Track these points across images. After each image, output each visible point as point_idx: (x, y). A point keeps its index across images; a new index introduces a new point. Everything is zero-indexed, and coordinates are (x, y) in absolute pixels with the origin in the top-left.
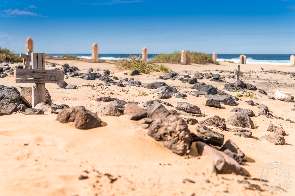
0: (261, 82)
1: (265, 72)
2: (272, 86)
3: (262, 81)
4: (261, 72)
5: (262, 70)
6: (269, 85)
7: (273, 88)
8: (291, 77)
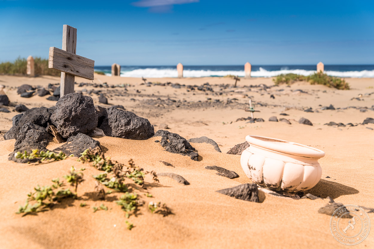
0: (145, 100)
1: (148, 85)
2: (166, 108)
3: (146, 98)
4: (143, 84)
5: (143, 82)
6: (161, 106)
7: (168, 111)
8: (188, 91)
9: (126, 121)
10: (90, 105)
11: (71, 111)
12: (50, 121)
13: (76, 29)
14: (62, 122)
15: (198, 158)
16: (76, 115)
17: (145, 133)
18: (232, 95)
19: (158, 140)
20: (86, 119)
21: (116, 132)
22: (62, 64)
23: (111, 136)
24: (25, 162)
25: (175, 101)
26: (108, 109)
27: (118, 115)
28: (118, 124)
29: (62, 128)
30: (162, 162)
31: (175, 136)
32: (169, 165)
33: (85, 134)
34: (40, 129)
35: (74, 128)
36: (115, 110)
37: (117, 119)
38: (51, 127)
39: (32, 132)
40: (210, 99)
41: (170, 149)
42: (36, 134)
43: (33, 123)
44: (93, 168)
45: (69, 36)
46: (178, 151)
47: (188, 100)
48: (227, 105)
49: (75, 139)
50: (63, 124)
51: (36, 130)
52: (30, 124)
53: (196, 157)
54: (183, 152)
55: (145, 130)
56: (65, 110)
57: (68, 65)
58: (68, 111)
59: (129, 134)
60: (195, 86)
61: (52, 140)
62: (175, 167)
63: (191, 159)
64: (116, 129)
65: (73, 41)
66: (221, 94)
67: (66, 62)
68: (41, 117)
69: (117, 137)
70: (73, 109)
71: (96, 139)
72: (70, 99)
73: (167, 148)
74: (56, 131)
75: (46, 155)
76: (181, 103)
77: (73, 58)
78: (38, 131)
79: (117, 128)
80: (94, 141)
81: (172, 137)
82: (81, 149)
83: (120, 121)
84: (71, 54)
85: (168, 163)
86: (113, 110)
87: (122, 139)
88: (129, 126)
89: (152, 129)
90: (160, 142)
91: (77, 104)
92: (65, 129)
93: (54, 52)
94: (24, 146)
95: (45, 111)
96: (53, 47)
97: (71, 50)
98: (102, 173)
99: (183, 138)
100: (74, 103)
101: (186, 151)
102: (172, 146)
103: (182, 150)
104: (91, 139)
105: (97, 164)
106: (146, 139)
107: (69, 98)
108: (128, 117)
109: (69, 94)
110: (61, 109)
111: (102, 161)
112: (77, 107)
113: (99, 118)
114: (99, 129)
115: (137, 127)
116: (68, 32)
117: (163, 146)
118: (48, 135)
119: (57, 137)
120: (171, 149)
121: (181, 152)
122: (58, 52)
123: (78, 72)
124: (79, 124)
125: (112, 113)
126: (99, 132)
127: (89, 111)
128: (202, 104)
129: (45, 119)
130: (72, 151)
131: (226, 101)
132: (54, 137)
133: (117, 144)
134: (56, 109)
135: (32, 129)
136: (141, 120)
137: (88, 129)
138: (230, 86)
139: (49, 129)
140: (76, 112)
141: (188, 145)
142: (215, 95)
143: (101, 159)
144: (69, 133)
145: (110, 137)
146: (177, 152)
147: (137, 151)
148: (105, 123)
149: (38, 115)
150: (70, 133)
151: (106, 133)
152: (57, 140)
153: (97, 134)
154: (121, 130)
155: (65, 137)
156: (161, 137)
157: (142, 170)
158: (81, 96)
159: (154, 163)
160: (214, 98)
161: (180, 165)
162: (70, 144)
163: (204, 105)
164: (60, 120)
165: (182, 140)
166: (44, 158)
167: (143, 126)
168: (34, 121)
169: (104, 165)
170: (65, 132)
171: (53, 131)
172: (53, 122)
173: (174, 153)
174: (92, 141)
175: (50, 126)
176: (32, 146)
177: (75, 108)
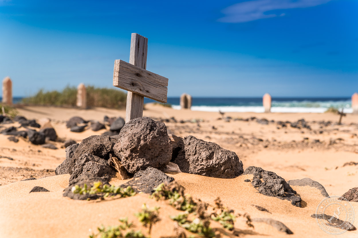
1: (227, 120)
2: (250, 148)
4: (220, 119)
8: (278, 128)
9: (208, 154)
10: (163, 133)
11: (139, 140)
12: (112, 152)
13: (147, 39)
14: (128, 153)
15: (300, 203)
16: (146, 145)
17: (231, 170)
18: (335, 134)
19: (249, 179)
20: (158, 150)
21: (195, 167)
22: (129, 81)
23: (189, 173)
24: (84, 199)
25: (261, 140)
26: (185, 139)
27: (198, 147)
28: (198, 158)
29: (127, 161)
30: (255, 206)
31: (271, 175)
32: (263, 210)
33: (157, 169)
34: (101, 161)
35: (142, 161)
36: (194, 140)
37: (196, 151)
38: (114, 160)
39: (91, 165)
40: (307, 139)
41: (264, 191)
42: (95, 166)
43: (92, 154)
44: (170, 207)
45: (139, 47)
46: (275, 194)
47: (278, 139)
48: (330, 146)
49: (144, 174)
50: (130, 156)
51: (95, 162)
52: (88, 155)
53: (299, 202)
54: (282, 195)
55: (231, 166)
56: (132, 138)
57: (136, 83)
58: (136, 140)
59: (212, 170)
60: (288, 122)
61: (115, 175)
62: (272, 213)
63: (292, 204)
64: (195, 164)
65: (143, 53)
66: (321, 132)
67: (134, 79)
68: (102, 147)
69: (196, 174)
70: (142, 137)
71: (170, 175)
72: (139, 124)
73: (260, 190)
74: (121, 164)
75: (110, 190)
76: (270, 142)
77: (142, 74)
78: (98, 163)
79: (196, 162)
80: (168, 177)
81: (267, 176)
82: (151, 187)
83: (201, 153)
84: (140, 69)
85: (262, 208)
86: (191, 139)
87: (202, 176)
88: (211, 161)
89: (240, 165)
90: (252, 181)
91: (147, 131)
92: (131, 161)
93: (120, 66)
94: (82, 180)
95: (106, 140)
96: (119, 60)
97: (140, 64)
98: (182, 213)
99: (281, 178)
100: (143, 130)
101: (285, 194)
102: (267, 186)
103: (280, 193)
104: (164, 175)
105: (174, 202)
106: (233, 177)
107: (137, 124)
108: (211, 149)
109: (137, 119)
110: (128, 137)
111: (181, 199)
112: (147, 135)
113: (173, 149)
114: (173, 164)
115: (222, 162)
116: (138, 42)
117: (255, 187)
118: (110, 168)
119: (120, 171)
120: (266, 191)
121: (279, 195)
122: (125, 66)
123: (148, 92)
124: (148, 156)
125: (189, 144)
126: (173, 168)
127: (162, 140)
128: (297, 145)
129: (106, 150)
130: (140, 189)
131: (328, 142)
132: (118, 172)
133: (196, 182)
134: (121, 136)
135: (90, 160)
136: (226, 153)
137: (159, 163)
138: (333, 124)
139: (111, 162)
140: (145, 140)
141: (287, 186)
142: (313, 133)
143: (179, 196)
144: (136, 167)
145: (187, 174)
146: (273, 195)
147: (221, 192)
148: (180, 157)
149: (98, 144)
150: (138, 167)
151: (182, 169)
152: (121, 176)
153: (171, 170)
154: (201, 165)
155: (131, 171)
156: (252, 175)
157: (232, 211)
158: (151, 121)
159: (245, 207)
160: (312, 137)
161: (277, 211)
162: (137, 180)
163: (299, 145)
164: (125, 150)
165: (280, 179)
166: (107, 194)
167: (230, 161)
168: (94, 152)
169: (184, 204)
170: (131, 165)
171: (117, 165)
172: (117, 153)
173: (270, 196)
174: (166, 177)
175: (112, 158)
176: (93, 180)
177: (144, 136)
